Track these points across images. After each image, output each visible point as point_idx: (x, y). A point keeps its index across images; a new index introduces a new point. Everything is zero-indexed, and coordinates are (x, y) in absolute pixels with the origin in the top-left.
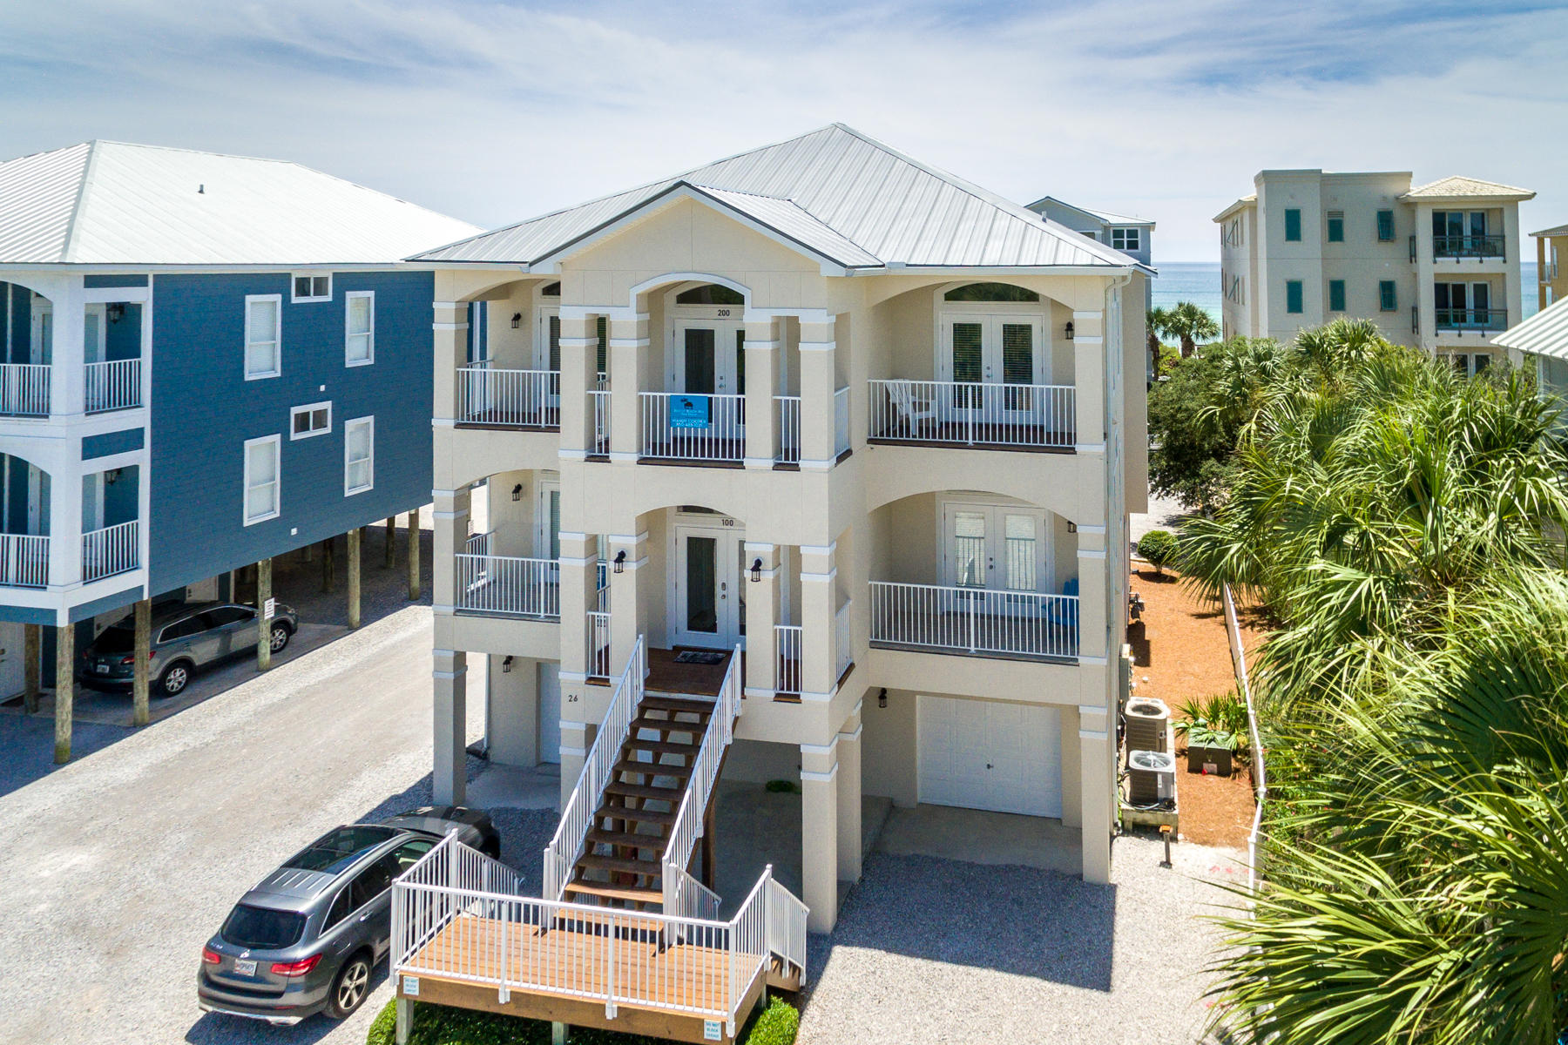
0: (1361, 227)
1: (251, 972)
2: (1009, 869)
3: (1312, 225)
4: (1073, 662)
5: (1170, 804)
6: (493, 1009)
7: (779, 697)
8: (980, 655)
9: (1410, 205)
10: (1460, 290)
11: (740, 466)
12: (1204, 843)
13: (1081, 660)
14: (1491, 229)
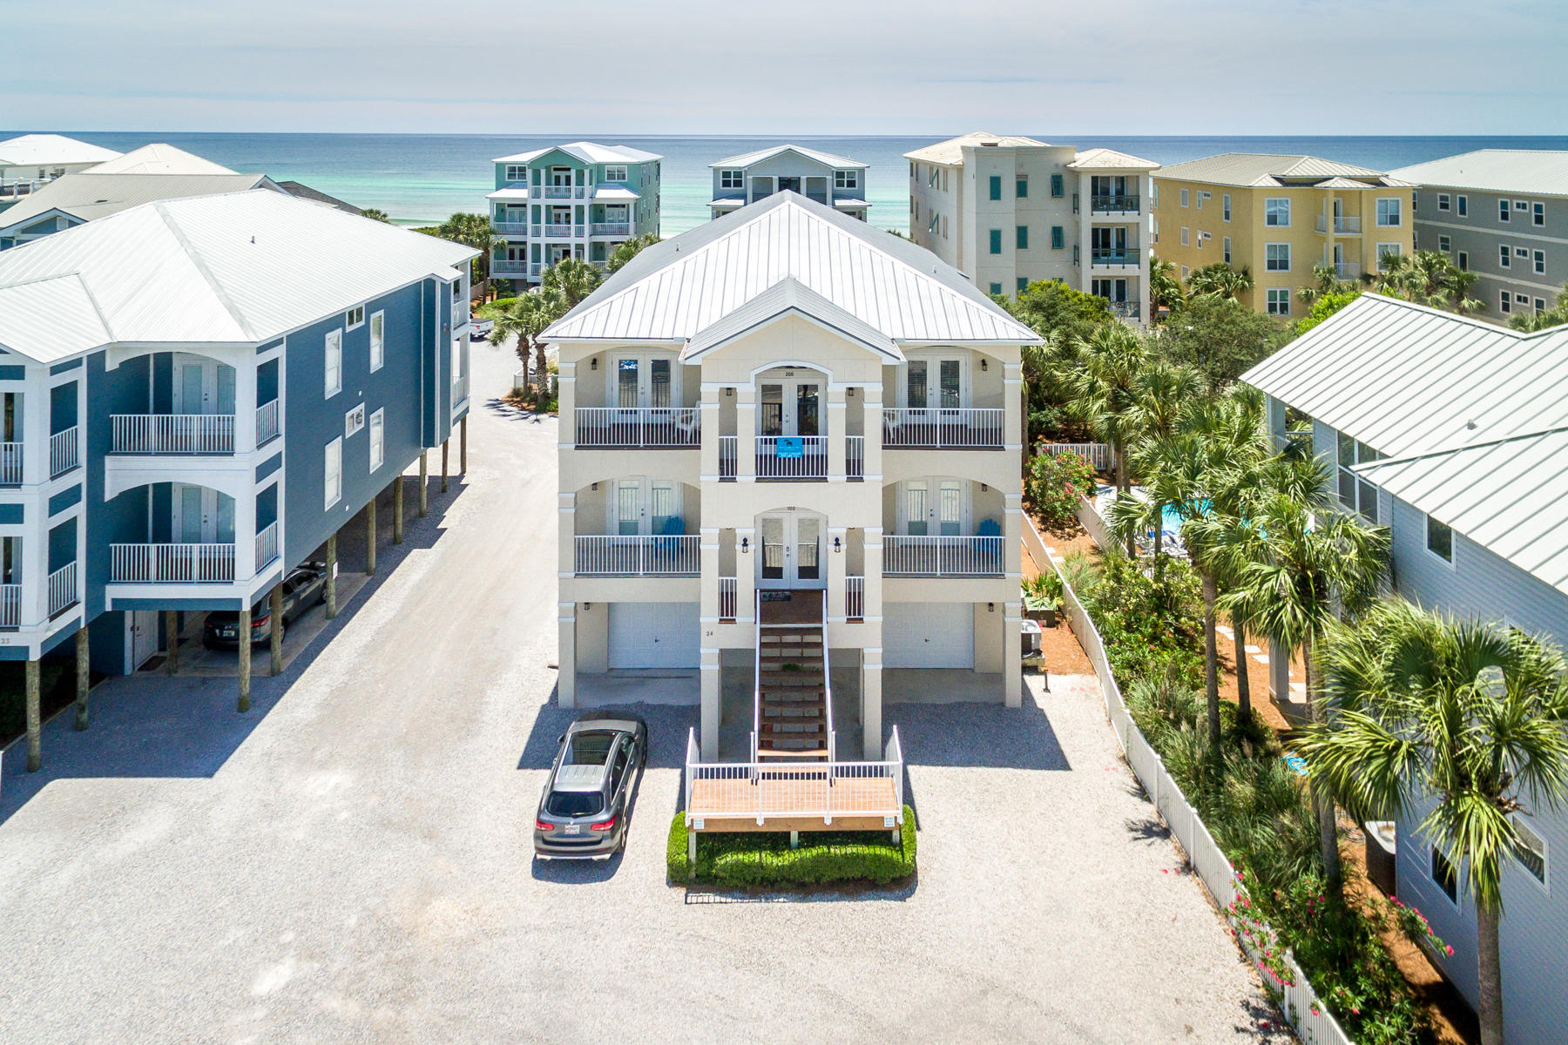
0: (1039, 187)
1: (578, 831)
2: (961, 705)
3: (1008, 188)
4: (1002, 576)
5: (1039, 652)
6: (754, 830)
7: (849, 621)
8: (943, 577)
9: (1076, 174)
10: (1106, 232)
11: (825, 480)
12: (1060, 674)
13: (1007, 575)
14: (1129, 191)
